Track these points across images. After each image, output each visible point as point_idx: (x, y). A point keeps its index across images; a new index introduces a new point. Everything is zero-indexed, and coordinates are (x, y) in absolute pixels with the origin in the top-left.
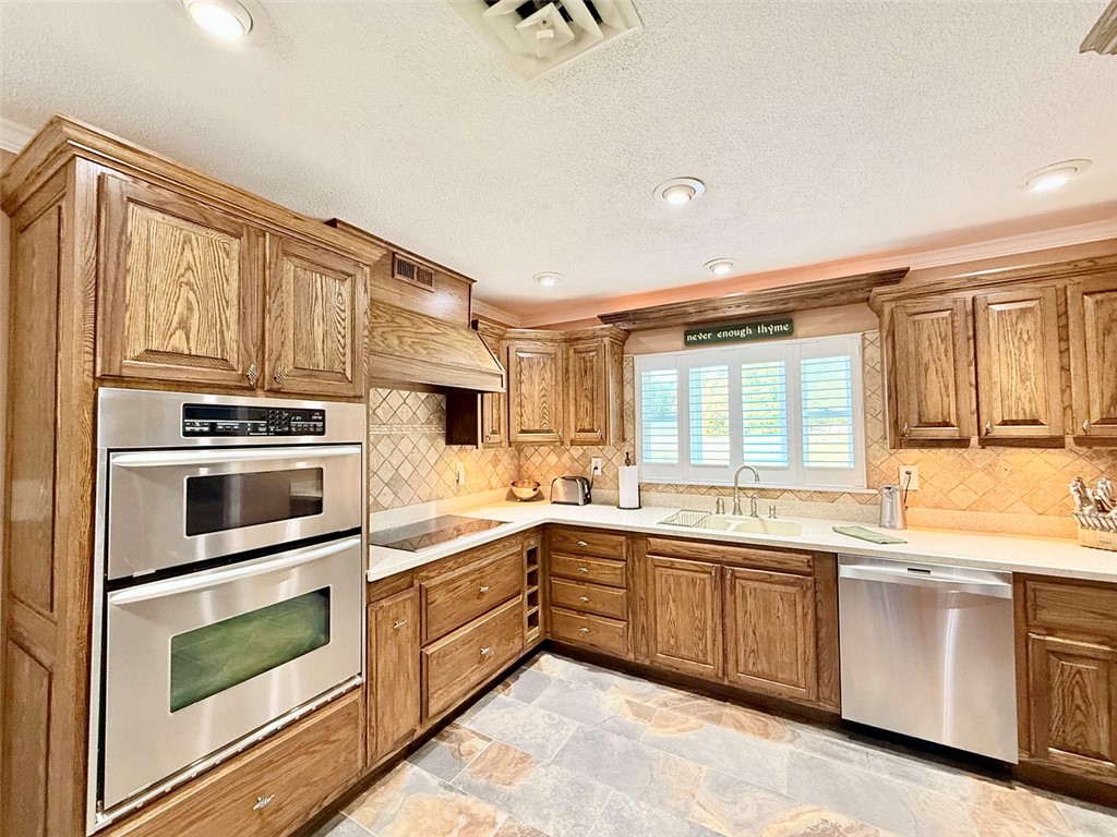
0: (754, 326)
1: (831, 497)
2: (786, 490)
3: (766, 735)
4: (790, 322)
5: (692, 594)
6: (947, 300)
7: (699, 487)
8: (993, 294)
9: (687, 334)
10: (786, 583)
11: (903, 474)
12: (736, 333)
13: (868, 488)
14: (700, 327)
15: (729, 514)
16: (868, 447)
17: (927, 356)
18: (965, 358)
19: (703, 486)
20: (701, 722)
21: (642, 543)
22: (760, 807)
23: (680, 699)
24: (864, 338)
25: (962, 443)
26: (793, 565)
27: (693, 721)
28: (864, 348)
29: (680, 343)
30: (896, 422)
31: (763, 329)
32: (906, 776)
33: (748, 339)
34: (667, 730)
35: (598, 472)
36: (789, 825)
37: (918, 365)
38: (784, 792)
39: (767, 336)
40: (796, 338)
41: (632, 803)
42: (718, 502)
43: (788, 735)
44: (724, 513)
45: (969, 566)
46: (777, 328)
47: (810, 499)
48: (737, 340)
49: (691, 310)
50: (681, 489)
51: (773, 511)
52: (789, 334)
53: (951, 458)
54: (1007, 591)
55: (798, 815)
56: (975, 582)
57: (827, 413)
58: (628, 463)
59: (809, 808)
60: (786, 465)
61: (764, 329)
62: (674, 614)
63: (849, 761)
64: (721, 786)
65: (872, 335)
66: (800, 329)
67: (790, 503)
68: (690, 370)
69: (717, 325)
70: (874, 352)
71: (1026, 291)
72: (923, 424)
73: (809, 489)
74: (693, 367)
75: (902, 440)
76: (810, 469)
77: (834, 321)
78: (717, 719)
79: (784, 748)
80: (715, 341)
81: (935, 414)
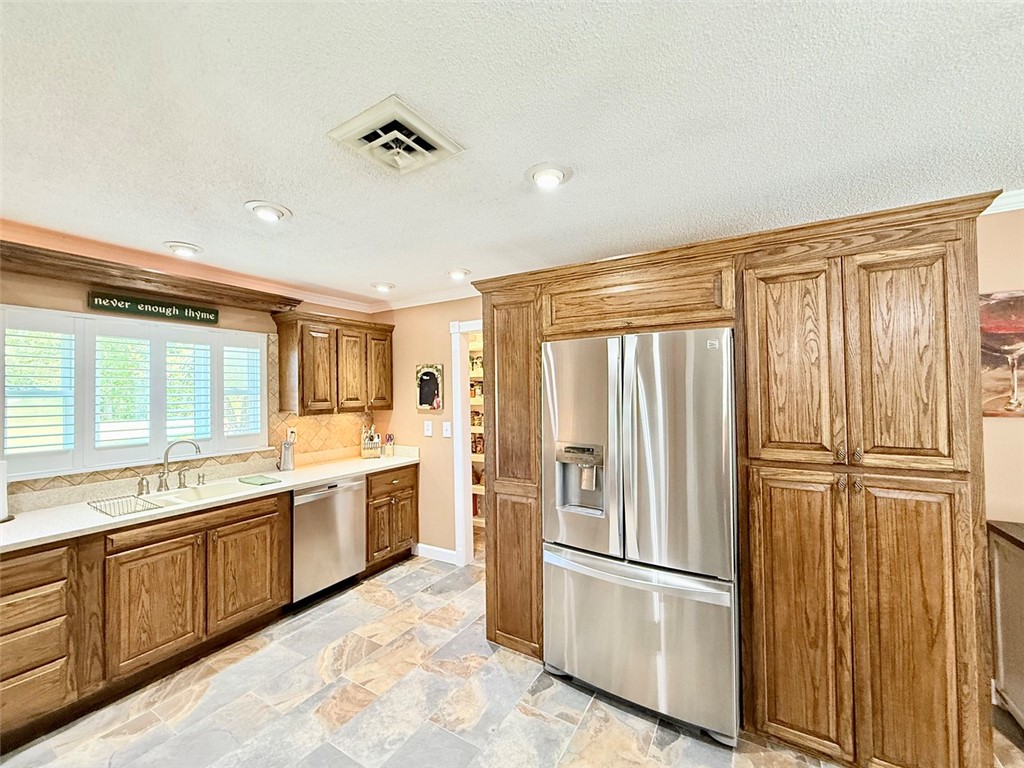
0: (182, 308)
1: (243, 457)
2: (208, 459)
3: (255, 649)
4: (216, 313)
5: (171, 573)
7: (106, 472)
9: (92, 296)
10: (258, 525)
11: (289, 433)
12: (162, 310)
13: (269, 446)
14: (115, 293)
15: (154, 492)
16: (269, 416)
17: (319, 359)
19: (114, 470)
20: (203, 681)
22: (305, 673)
23: (157, 691)
24: (268, 339)
25: (330, 411)
26: (265, 509)
27: (196, 688)
28: (268, 345)
29: (80, 302)
30: (303, 399)
31: (189, 313)
32: (333, 608)
33: (174, 318)
34: (184, 710)
36: (326, 663)
37: (314, 364)
38: (304, 657)
39: (193, 320)
40: (218, 327)
41: (239, 751)
42: (140, 484)
43: (267, 640)
44: (148, 493)
46: (204, 315)
47: (229, 462)
48: (163, 317)
49: (114, 272)
50: (79, 480)
51: (201, 479)
52: (214, 322)
53: (311, 421)
55: (323, 658)
59: (322, 652)
60: (209, 436)
61: (191, 313)
62: (147, 606)
63: (308, 623)
64: (274, 687)
65: (274, 337)
66: (222, 321)
67: (213, 468)
68: (98, 338)
69: (140, 296)
70: (274, 349)
71: (355, 332)
72: (316, 400)
73: (228, 454)
74: (101, 335)
75: (307, 411)
76: (228, 437)
77: (248, 320)
78: (211, 671)
79: (274, 645)
80: (133, 312)
81: (321, 394)
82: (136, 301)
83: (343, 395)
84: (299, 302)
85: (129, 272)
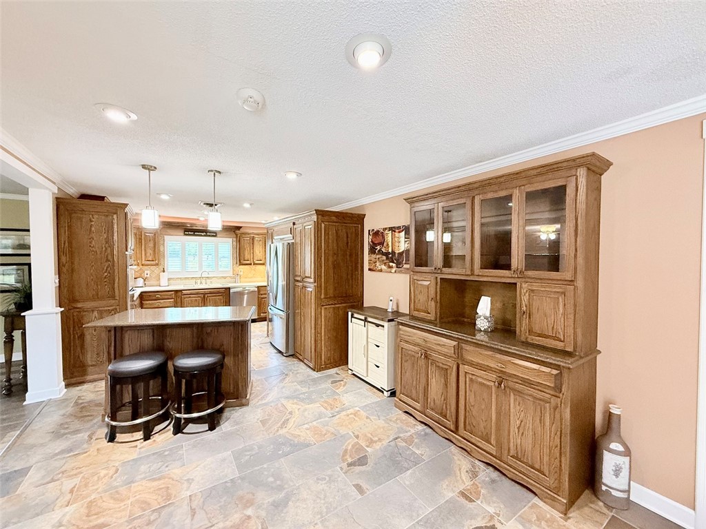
0: (206, 233)
4: (216, 233)
6: (249, 236)
7: (188, 278)
8: (256, 236)
9: (185, 231)
10: (219, 296)
11: (240, 271)
14: (189, 230)
16: (233, 265)
17: (245, 247)
18: (251, 245)
21: (180, 293)
24: (233, 240)
25: (251, 264)
28: (233, 242)
29: (182, 234)
30: (240, 260)
31: (208, 234)
33: (205, 236)
35: (148, 276)
39: (210, 236)
45: (250, 286)
48: (201, 235)
50: (182, 279)
52: (215, 236)
53: (249, 267)
54: (256, 289)
56: (252, 289)
57: (224, 257)
58: (164, 271)
65: (235, 239)
66: (218, 236)
70: (235, 243)
71: (261, 236)
72: (244, 260)
74: (186, 242)
75: (241, 264)
76: (220, 271)
77: (226, 234)
80: (194, 235)
81: (246, 259)
82: (195, 232)
83: (256, 258)
84: (241, 227)
85: (192, 225)
